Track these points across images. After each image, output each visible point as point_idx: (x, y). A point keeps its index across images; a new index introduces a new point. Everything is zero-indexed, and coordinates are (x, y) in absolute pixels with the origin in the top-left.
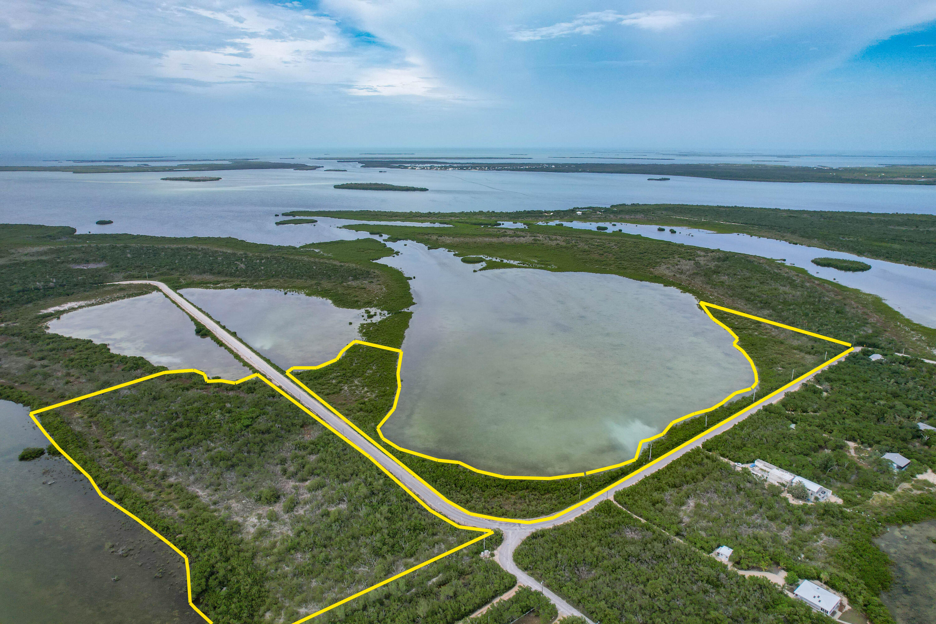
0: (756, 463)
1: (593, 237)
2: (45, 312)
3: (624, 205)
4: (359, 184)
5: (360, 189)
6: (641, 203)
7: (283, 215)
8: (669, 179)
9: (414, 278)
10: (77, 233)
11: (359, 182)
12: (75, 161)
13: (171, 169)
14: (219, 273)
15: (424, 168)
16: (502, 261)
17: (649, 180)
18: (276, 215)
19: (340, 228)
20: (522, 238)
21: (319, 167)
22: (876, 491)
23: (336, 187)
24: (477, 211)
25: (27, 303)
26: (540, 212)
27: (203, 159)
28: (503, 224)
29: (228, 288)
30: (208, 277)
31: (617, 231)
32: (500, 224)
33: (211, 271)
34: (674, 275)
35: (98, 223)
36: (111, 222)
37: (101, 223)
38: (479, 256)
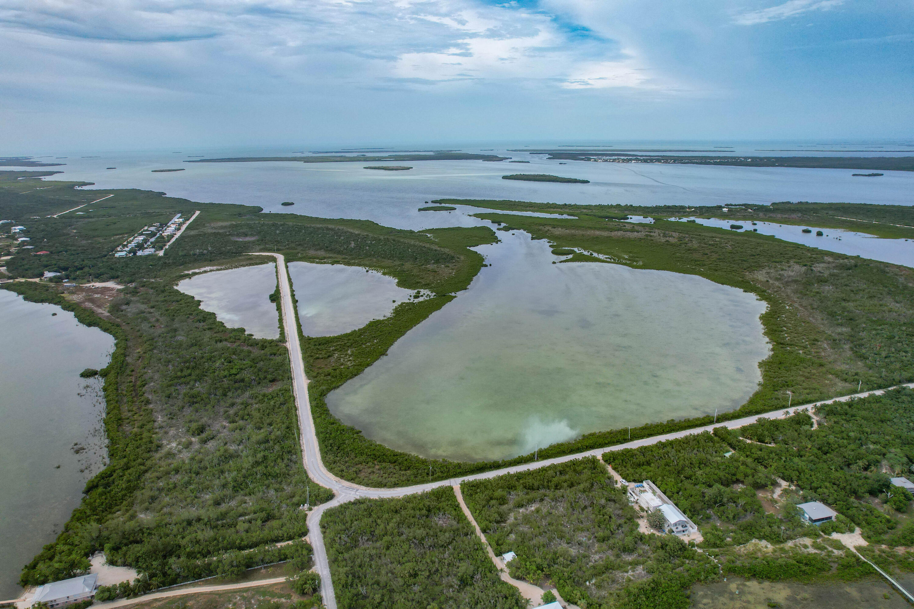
0: (644, 484)
1: (714, 235)
2: (186, 272)
3: (789, 203)
4: (526, 175)
5: (525, 180)
6: (810, 201)
7: (432, 202)
8: (882, 175)
9: (490, 265)
11: (532, 173)
12: (314, 153)
13: (379, 159)
14: (331, 250)
15: (606, 161)
16: (591, 254)
17: (853, 175)
18: (426, 202)
19: (470, 216)
20: (635, 233)
21: (507, 159)
22: (758, 538)
23: (505, 177)
24: (614, 204)
25: (181, 265)
26: (683, 207)
28: (631, 218)
29: (328, 263)
30: (321, 253)
31: (751, 231)
32: (628, 218)
33: (327, 249)
34: (768, 281)
35: (283, 204)
36: (293, 204)
37: (285, 204)
38: (574, 249)
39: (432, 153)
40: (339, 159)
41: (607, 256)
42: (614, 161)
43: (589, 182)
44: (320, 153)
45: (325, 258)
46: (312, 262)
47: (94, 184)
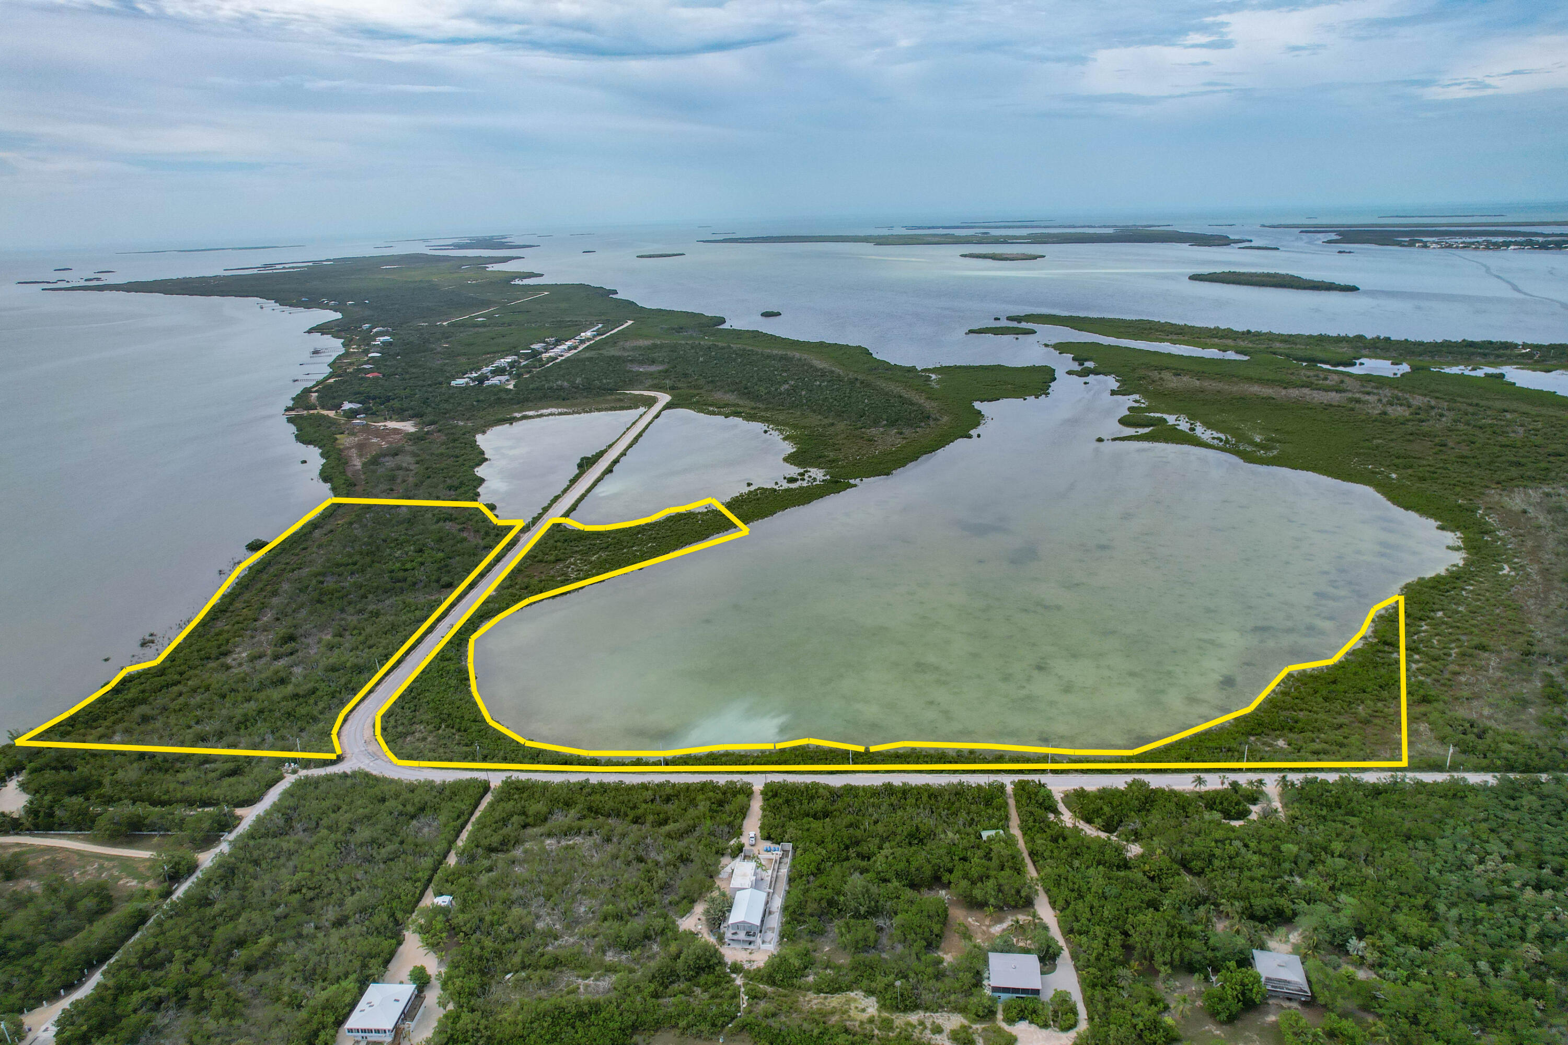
2: (516, 415)
7: (1010, 319)
9: (979, 436)
10: (726, 326)
15: (1450, 246)
16: (1193, 429)
21: (1243, 241)
23: (1195, 278)
26: (1506, 346)
27: (1087, 224)
30: (731, 398)
35: (763, 315)
36: (779, 314)
37: (767, 315)
38: (1165, 416)
39: (1110, 231)
40: (936, 239)
41: (1216, 435)
42: (1467, 246)
43: (1358, 289)
44: (919, 228)
45: (726, 405)
46: (701, 411)
47: (542, 275)
